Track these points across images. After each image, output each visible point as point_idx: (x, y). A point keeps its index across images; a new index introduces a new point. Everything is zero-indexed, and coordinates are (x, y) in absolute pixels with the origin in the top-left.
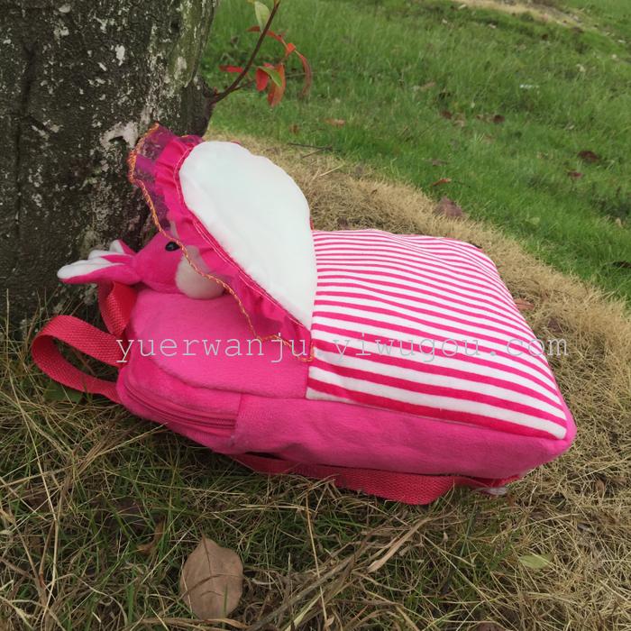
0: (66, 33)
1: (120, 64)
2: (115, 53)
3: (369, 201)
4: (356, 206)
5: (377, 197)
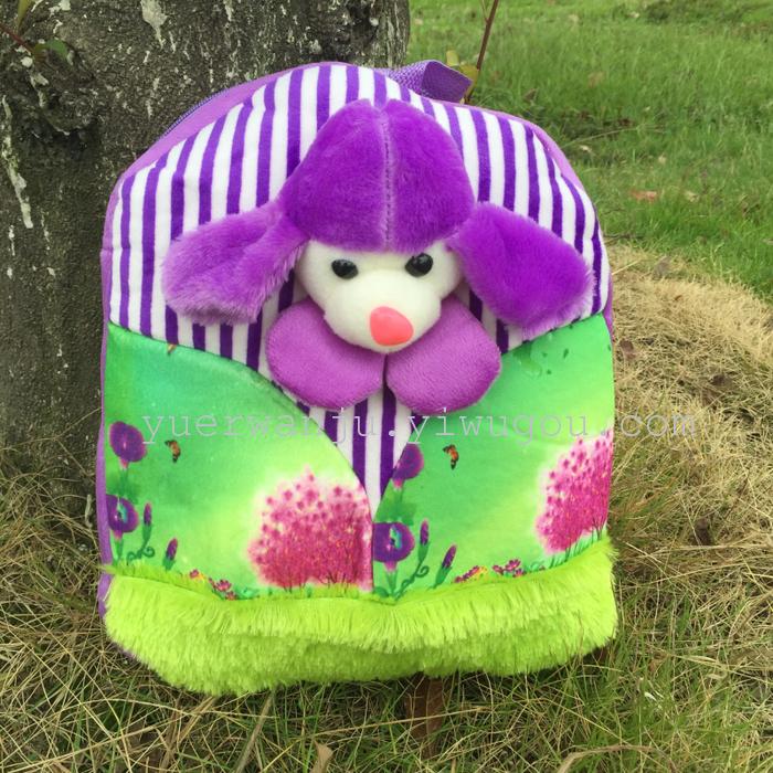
3: (669, 312)
4: (651, 320)
5: (681, 306)
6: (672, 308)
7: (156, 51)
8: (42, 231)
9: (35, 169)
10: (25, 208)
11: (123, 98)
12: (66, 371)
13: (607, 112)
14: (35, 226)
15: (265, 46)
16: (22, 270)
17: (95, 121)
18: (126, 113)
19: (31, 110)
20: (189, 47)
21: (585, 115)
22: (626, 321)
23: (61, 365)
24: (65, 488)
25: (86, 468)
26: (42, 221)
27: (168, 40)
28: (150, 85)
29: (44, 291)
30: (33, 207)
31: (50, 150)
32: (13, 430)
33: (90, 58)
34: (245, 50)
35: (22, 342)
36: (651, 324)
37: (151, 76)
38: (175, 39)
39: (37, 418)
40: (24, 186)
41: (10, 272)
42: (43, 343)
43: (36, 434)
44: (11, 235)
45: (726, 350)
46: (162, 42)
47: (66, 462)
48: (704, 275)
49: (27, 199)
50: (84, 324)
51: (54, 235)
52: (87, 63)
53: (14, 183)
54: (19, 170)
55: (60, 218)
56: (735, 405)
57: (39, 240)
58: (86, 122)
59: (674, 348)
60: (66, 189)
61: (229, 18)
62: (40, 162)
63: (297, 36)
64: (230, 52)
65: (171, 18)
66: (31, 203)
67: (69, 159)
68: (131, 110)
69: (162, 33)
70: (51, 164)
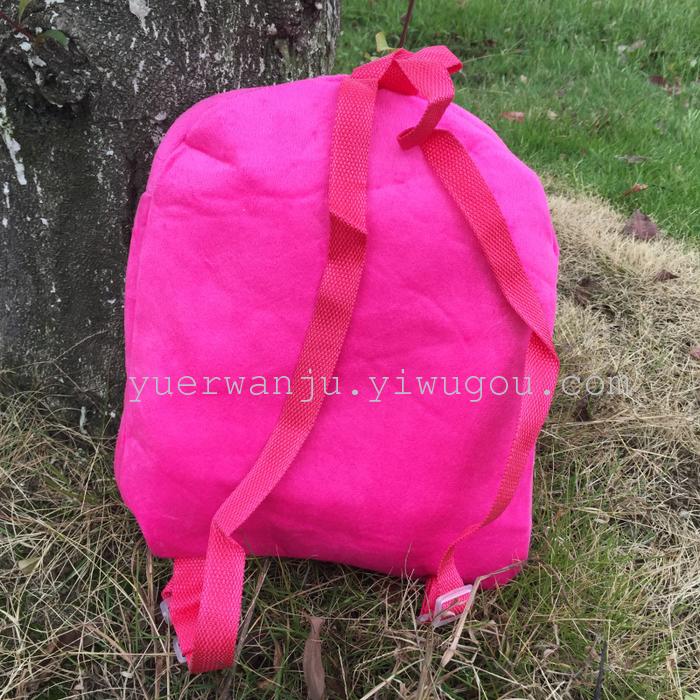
7: (141, 38)
8: (35, 186)
9: (29, 135)
10: (19, 168)
11: (112, 78)
12: (59, 305)
13: (473, 34)
14: (29, 183)
15: (231, 31)
16: (17, 220)
17: (87, 97)
18: (115, 90)
19: (28, 86)
20: (169, 34)
23: (55, 300)
24: (61, 402)
25: (80, 385)
26: (35, 179)
27: (151, 29)
28: (137, 67)
29: (38, 238)
30: (26, 168)
31: (44, 120)
32: (11, 355)
33: (84, 44)
34: (215, 35)
35: (17, 281)
37: (137, 59)
38: (158, 28)
40: (19, 149)
41: (5, 222)
42: (38, 282)
43: (32, 358)
44: (6, 191)
45: (590, 256)
46: (147, 30)
47: (62, 381)
48: (569, 190)
49: (21, 160)
50: (76, 265)
51: (47, 189)
52: (81, 49)
53: (9, 147)
54: (15, 136)
55: (52, 176)
56: (599, 303)
57: (32, 194)
58: (79, 98)
60: (57, 152)
61: (203, 9)
62: (34, 129)
63: (257, 21)
64: (203, 36)
65: (155, 10)
66: (24, 162)
67: (60, 126)
68: (120, 88)
69: (146, 23)
70: (44, 130)
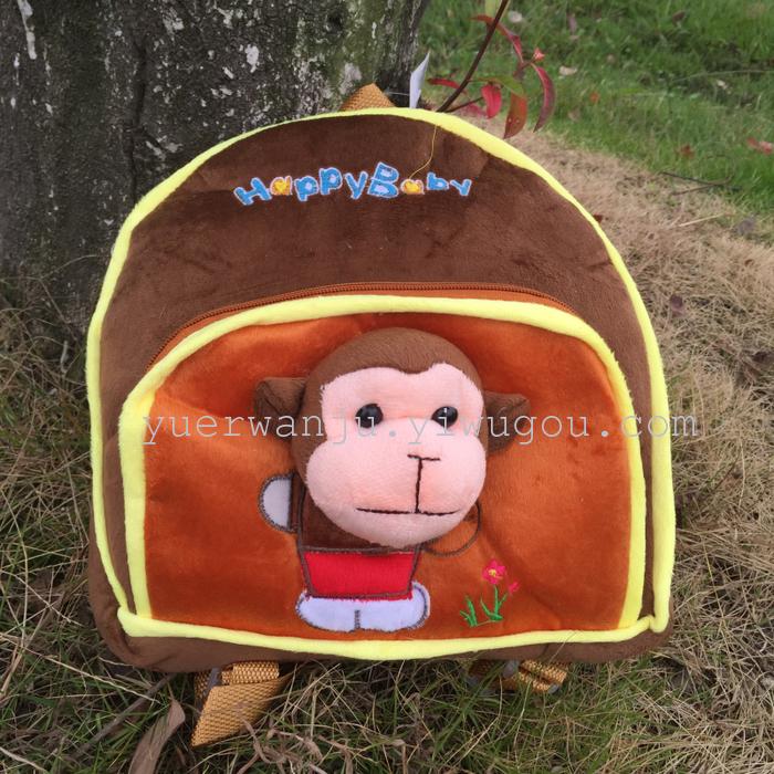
0: (179, 26)
1: (252, 71)
2: (244, 55)
3: (733, 275)
4: (713, 280)
5: (748, 270)
6: (739, 273)
8: (44, 63)
10: (30, 37)
12: (56, 214)
14: (38, 57)
16: (24, 102)
21: (733, 48)
22: (686, 276)
23: (53, 207)
24: (45, 330)
25: (65, 314)
26: (45, 54)
29: (42, 127)
30: (37, 38)
32: (7, 263)
35: (20, 176)
36: (712, 284)
39: (27, 255)
40: (30, 13)
41: (13, 102)
42: (38, 181)
43: (25, 271)
44: (17, 64)
47: (48, 304)
49: (32, 28)
50: (75, 168)
51: (55, 70)
53: (21, 8)
55: (61, 52)
57: (41, 73)
59: (728, 315)
60: (67, 23)
66: (35, 32)
